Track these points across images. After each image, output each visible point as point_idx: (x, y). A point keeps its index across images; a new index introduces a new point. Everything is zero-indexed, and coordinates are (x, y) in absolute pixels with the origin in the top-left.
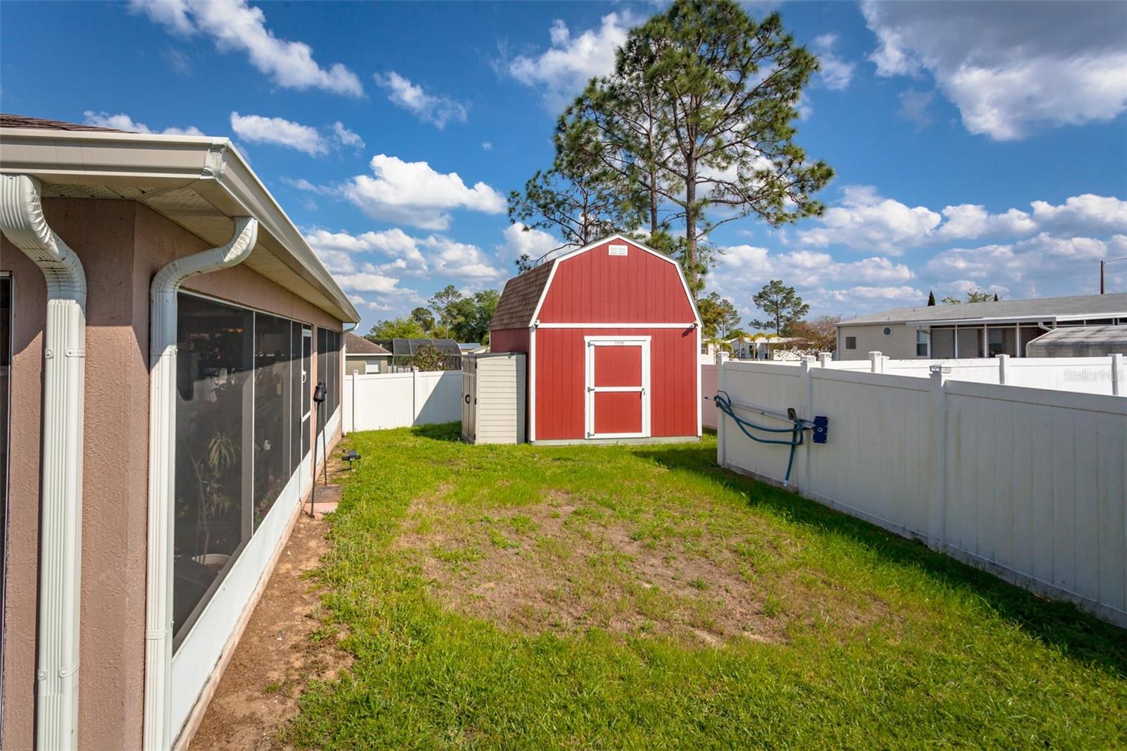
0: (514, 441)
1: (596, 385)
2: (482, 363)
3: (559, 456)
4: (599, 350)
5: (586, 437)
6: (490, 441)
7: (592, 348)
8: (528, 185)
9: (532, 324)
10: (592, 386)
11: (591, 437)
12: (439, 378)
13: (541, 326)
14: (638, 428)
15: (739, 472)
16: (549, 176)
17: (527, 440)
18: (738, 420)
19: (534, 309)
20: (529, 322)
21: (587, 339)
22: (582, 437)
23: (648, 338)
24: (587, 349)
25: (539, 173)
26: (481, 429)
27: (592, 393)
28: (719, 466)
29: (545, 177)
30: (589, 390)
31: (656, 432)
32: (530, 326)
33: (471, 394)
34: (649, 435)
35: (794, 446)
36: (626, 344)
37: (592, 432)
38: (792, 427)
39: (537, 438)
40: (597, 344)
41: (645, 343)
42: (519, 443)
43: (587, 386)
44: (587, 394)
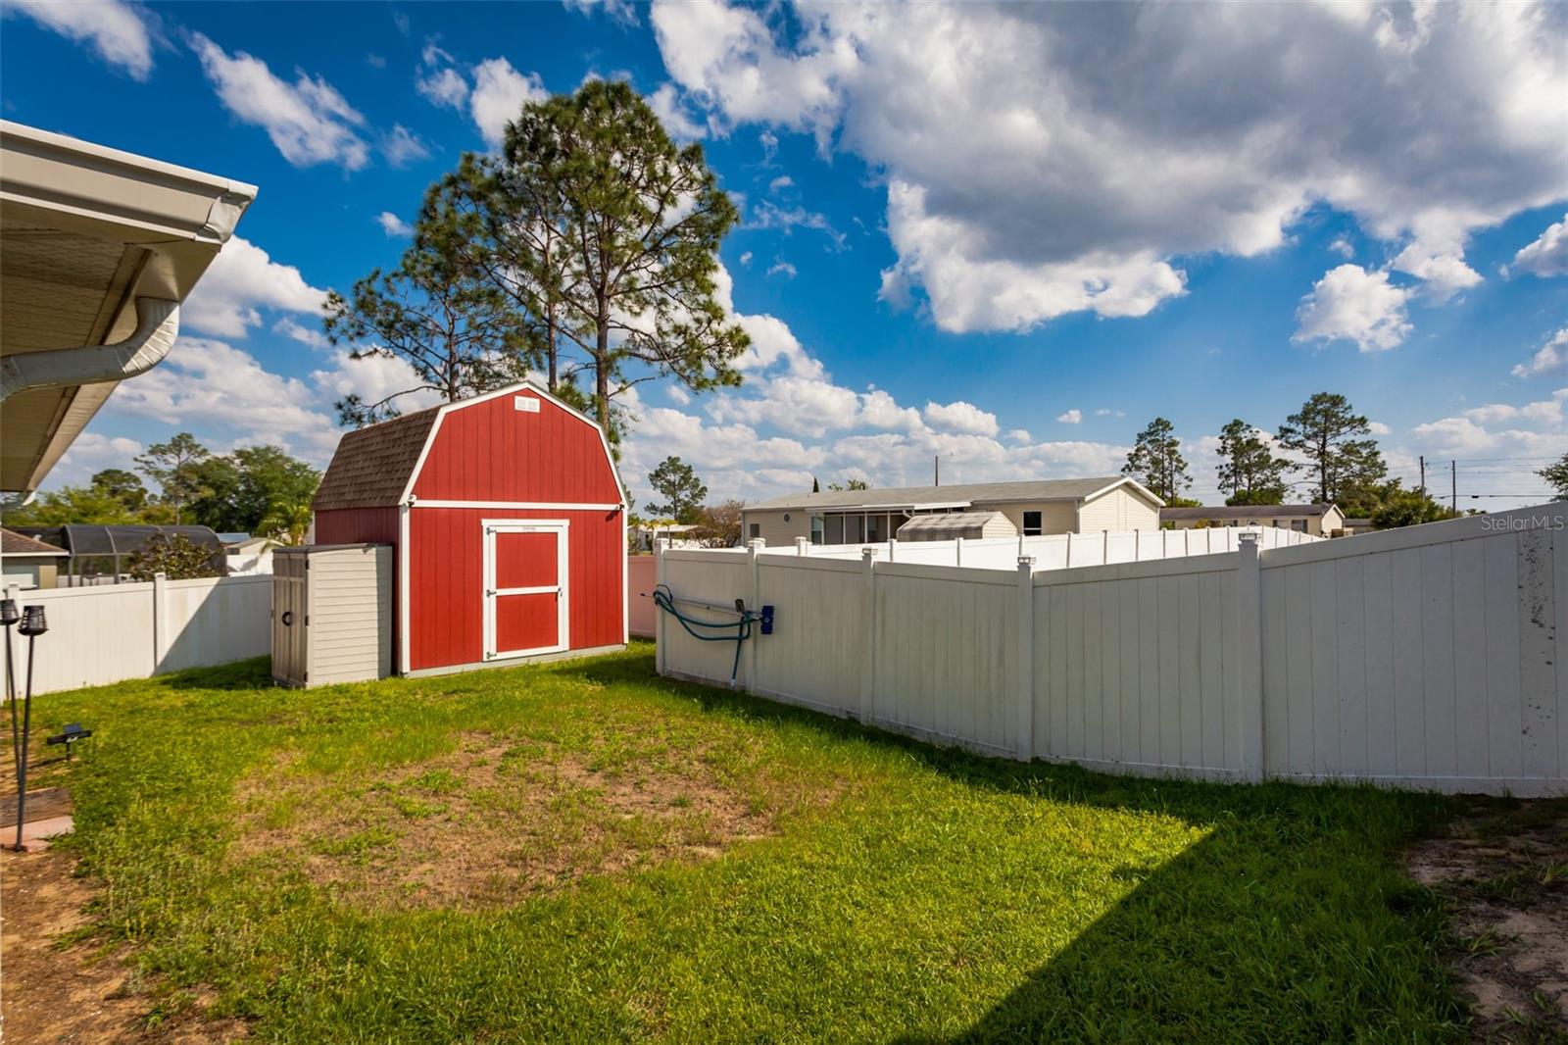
0: (375, 676)
1: (499, 586)
2: (318, 560)
3: (453, 688)
4: (503, 539)
5: (485, 659)
6: (333, 681)
7: (493, 536)
8: (357, 288)
9: (404, 500)
10: (493, 588)
11: (492, 658)
12: (210, 589)
13: (419, 504)
14: (554, 642)
15: (682, 679)
16: (393, 280)
17: (394, 669)
18: (681, 618)
19: (407, 479)
20: (399, 497)
21: (486, 523)
22: (478, 658)
23: (566, 523)
24: (485, 537)
25: (378, 273)
26: (317, 663)
27: (493, 598)
28: (658, 675)
29: (387, 280)
30: (489, 593)
31: (575, 644)
32: (400, 503)
33: (296, 609)
34: (567, 648)
35: (740, 640)
36: (539, 530)
37: (493, 651)
38: (738, 620)
39: (413, 667)
40: (500, 530)
41: (561, 528)
42: (382, 677)
43: (486, 588)
44: (485, 598)
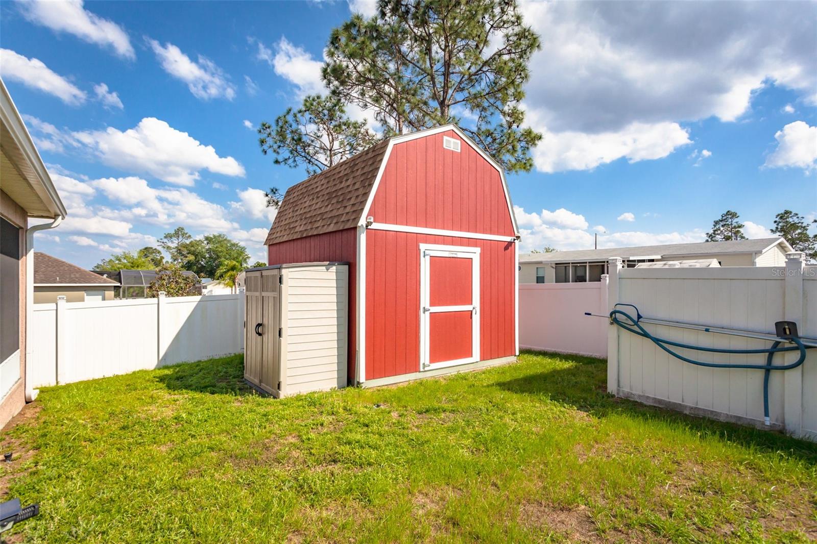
0: (334, 384)
1: (433, 304)
2: (291, 275)
3: (398, 397)
4: (435, 262)
5: (421, 369)
6: (305, 390)
7: (428, 258)
8: (277, 121)
9: (362, 222)
10: (427, 306)
11: (426, 369)
13: (375, 226)
14: (470, 354)
17: (350, 379)
18: (657, 340)
19: (363, 203)
20: (357, 219)
21: (423, 247)
22: (416, 370)
23: (478, 250)
24: (422, 259)
25: (290, 110)
26: (289, 373)
27: (428, 313)
30: (425, 310)
31: (484, 357)
32: (359, 224)
33: (268, 321)
34: (478, 359)
35: (768, 369)
36: (460, 255)
37: (427, 362)
39: (368, 378)
40: (433, 254)
41: (474, 254)
42: (341, 387)
43: (422, 306)
44: (422, 315)
